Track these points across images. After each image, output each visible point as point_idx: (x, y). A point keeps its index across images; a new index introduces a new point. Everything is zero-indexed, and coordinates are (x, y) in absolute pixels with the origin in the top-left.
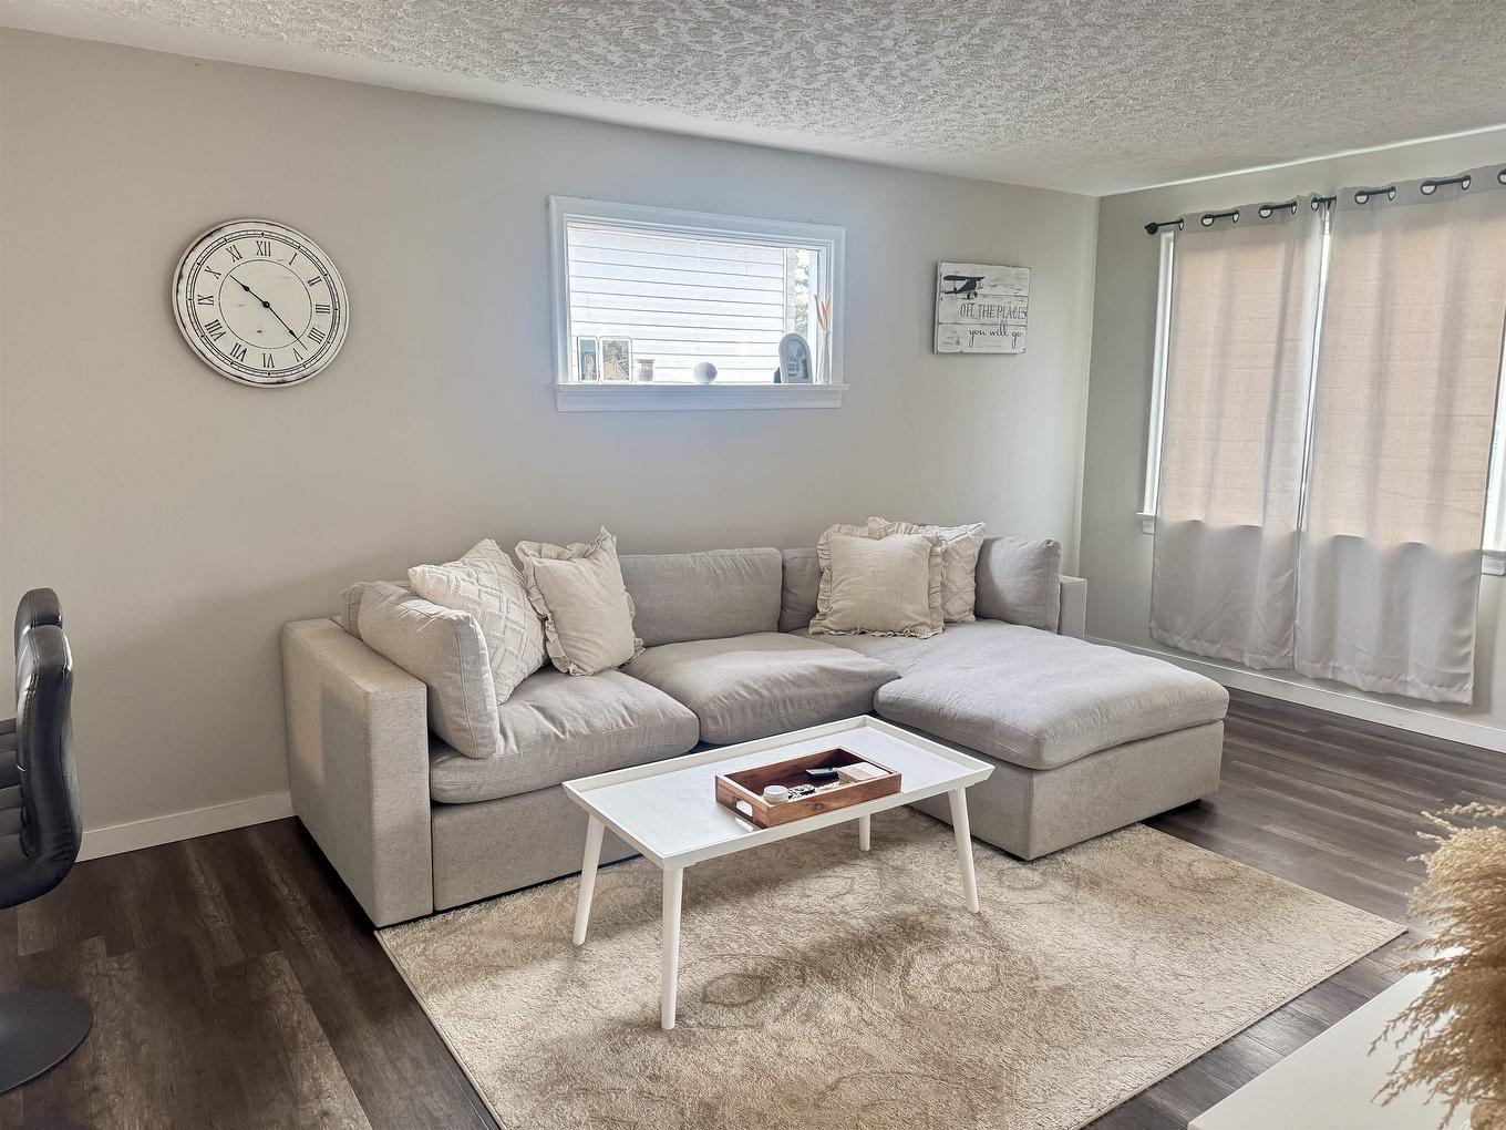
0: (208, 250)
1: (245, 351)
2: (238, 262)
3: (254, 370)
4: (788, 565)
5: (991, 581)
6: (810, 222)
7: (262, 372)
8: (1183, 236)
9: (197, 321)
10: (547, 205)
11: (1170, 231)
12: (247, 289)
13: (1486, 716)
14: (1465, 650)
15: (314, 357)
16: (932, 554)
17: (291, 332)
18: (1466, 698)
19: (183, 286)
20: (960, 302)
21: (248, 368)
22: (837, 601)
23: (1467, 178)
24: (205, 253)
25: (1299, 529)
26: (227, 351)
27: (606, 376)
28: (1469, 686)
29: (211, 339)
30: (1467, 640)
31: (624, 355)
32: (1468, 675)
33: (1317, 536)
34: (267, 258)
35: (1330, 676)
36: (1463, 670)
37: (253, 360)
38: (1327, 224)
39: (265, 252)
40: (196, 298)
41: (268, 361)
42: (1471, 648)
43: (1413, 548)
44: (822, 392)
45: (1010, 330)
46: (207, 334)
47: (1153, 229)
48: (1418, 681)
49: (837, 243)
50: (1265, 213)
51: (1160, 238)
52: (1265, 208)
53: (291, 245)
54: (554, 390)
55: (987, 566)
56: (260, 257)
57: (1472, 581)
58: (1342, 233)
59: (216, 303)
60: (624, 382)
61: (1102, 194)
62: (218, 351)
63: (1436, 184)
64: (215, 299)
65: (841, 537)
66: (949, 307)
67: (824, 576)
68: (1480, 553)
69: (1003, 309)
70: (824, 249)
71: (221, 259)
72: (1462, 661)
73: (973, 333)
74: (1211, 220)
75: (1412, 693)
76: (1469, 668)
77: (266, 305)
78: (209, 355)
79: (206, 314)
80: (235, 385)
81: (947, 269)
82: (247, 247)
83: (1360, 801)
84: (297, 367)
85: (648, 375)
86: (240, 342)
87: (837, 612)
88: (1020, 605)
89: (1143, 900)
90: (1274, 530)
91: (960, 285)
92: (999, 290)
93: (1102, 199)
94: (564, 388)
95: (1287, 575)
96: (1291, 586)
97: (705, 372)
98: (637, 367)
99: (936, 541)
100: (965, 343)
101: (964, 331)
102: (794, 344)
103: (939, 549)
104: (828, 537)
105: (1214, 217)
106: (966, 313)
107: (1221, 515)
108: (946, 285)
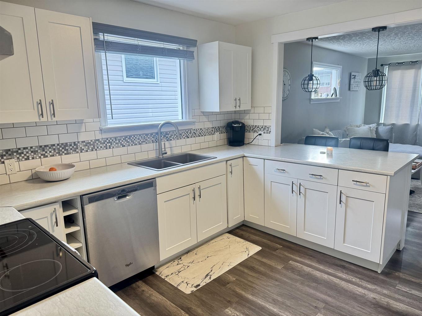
5: (379, 135)
8: (390, 67)
11: (387, 66)
15: (288, 94)
16: (370, 130)
17: (286, 90)
20: (354, 80)
25: (418, 123)
34: (285, 75)
44: (338, 99)
45: (358, 86)
47: (382, 65)
49: (339, 71)
50: (411, 63)
51: (384, 67)
53: (287, 73)
54: (310, 99)
55: (378, 132)
60: (318, 98)
65: (350, 127)
66: (352, 81)
69: (358, 82)
77: (285, 85)
81: (353, 74)
84: (286, 97)
90: (413, 124)
91: (354, 76)
92: (358, 78)
93: (369, 59)
94: (312, 99)
95: (415, 133)
96: (416, 135)
97: (327, 95)
98: (320, 95)
99: (370, 127)
100: (354, 89)
101: (354, 86)
102: (335, 89)
103: (372, 129)
104: (347, 127)
105: (398, 63)
106: (354, 82)
107: (401, 121)
108: (352, 77)
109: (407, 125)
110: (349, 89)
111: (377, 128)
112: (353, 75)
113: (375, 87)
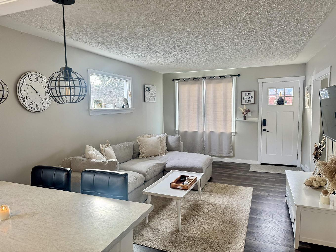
0: (25, 79)
1: (32, 104)
2: (31, 82)
3: (34, 108)
4: (134, 145)
5: (169, 144)
6: (127, 76)
7: (36, 109)
8: (180, 82)
9: (23, 97)
10: (87, 70)
11: (177, 81)
12: (33, 88)
13: (234, 157)
14: (231, 147)
15: (46, 105)
16: (160, 140)
17: (42, 99)
18: (232, 155)
19: (19, 88)
20: (148, 92)
21: (33, 108)
22: (144, 151)
23: (225, 76)
24: (24, 80)
25: (204, 131)
26: (29, 104)
27: (97, 108)
28: (232, 153)
29: (26, 101)
30: (231, 146)
31: (101, 103)
32: (232, 151)
33: (207, 132)
34: (37, 81)
35: (211, 155)
36: (231, 151)
37: (34, 106)
38: (204, 82)
39: (36, 79)
40: (22, 91)
41: (37, 106)
42: (232, 147)
43: (222, 133)
44: (130, 110)
45: (154, 97)
46: (25, 100)
47: (174, 80)
48: (225, 153)
49: (131, 81)
50: (194, 79)
51: (175, 82)
52: (194, 78)
53: (42, 78)
54: (89, 110)
55: (168, 141)
56: (35, 81)
57: (231, 137)
58: (207, 83)
59: (27, 92)
60: (101, 109)
61: (163, 73)
62: (27, 104)
63: (221, 76)
64: (26, 91)
65: (141, 138)
66: (147, 93)
67: (140, 146)
68: (232, 133)
69: (153, 94)
70: (129, 82)
71: (27, 81)
72: (231, 149)
73: (150, 98)
74: (185, 80)
75: (224, 155)
76: (232, 150)
77: (37, 92)
78: (25, 105)
79: (24, 95)
80: (30, 113)
81: (146, 86)
82: (33, 78)
83: (229, 173)
84: (43, 107)
85: (105, 107)
86: (32, 102)
87: (145, 153)
88: (176, 148)
89: (221, 192)
90: (200, 131)
91: (148, 89)
92: (152, 90)
93: (163, 74)
94: (91, 110)
95: (203, 139)
96: (203, 140)
97: (114, 106)
98: (103, 105)
99: (160, 137)
100: (149, 100)
101: (148, 98)
102: (126, 100)
103: (161, 139)
104: (139, 138)
105: (185, 79)
106: (148, 94)
107: (191, 130)
108: (146, 89)
109: (196, 132)
110: (144, 101)
111: (167, 138)
112: (146, 88)
113: (68, 98)
